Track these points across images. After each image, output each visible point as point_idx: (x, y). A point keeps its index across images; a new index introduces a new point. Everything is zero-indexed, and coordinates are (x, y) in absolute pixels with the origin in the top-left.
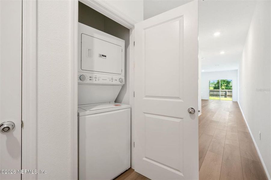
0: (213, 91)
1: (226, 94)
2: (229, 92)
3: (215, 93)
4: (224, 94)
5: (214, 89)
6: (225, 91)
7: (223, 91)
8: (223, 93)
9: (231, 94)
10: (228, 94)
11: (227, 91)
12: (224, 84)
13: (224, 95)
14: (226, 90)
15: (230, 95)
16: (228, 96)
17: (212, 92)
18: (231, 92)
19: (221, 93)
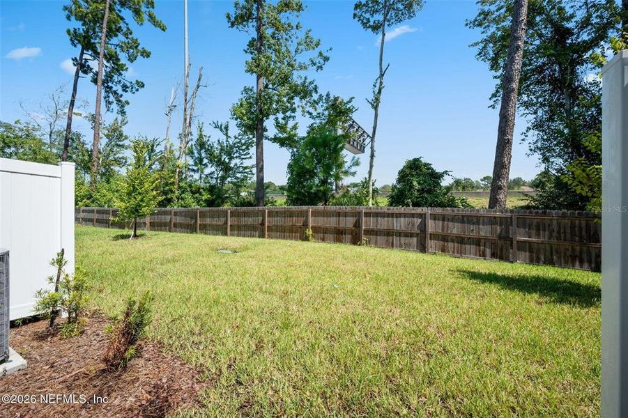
1: (423, 227)
4: (416, 230)
6: (420, 216)
7: (413, 216)
8: (413, 225)
9: (443, 228)
10: (431, 226)
11: (428, 216)
12: (419, 184)
13: (417, 234)
14: (424, 209)
15: (440, 231)
16: (433, 236)
18: (443, 220)
19: (402, 224)
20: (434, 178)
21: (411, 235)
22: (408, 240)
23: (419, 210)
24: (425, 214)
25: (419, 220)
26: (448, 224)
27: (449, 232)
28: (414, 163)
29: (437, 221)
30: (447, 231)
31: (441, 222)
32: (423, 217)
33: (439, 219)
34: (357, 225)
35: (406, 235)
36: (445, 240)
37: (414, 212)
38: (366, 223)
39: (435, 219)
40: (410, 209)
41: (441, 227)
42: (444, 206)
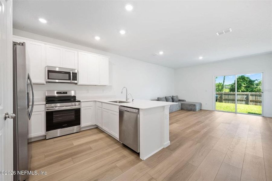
0: (229, 94)
1: (247, 99)
2: (252, 95)
3: (231, 97)
4: (244, 99)
5: (231, 91)
6: (246, 95)
7: (243, 95)
8: (243, 98)
9: (256, 98)
10: (251, 98)
11: (249, 95)
12: (244, 84)
13: (245, 101)
14: (248, 93)
15: (254, 99)
16: (251, 101)
17: (227, 96)
18: (256, 96)
19: (239, 97)
20: (251, 82)
21: (243, 101)
22: (242, 102)
23: (246, 93)
24: (248, 94)
25: (246, 96)
26: (257, 98)
27: (258, 100)
28: (242, 77)
29: (253, 97)
30: (257, 99)
31: (255, 97)
32: (247, 95)
33: (254, 96)
34: (221, 97)
35: (240, 101)
36: (256, 102)
37: (243, 94)
38: (224, 97)
39: (252, 96)
40: (241, 93)
41: (255, 98)
42: (256, 92)
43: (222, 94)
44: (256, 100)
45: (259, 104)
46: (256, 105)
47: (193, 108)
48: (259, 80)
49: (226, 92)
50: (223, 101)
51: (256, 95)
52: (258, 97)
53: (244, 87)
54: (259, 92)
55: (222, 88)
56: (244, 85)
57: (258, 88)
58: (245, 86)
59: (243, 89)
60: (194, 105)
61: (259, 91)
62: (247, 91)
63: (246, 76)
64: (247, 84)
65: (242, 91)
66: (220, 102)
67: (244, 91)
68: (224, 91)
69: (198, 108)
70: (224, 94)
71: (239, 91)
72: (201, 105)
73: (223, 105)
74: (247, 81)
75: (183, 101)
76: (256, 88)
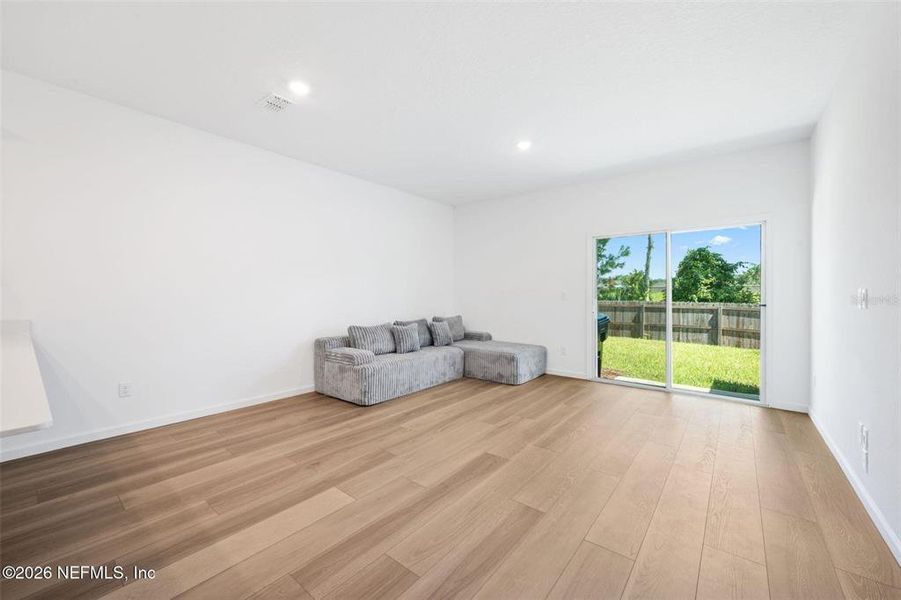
1: (715, 323)
2: (727, 313)
4: (706, 326)
6: (711, 311)
7: (702, 311)
8: (703, 321)
9: (738, 323)
10: (724, 322)
11: (720, 312)
12: (707, 277)
13: (708, 331)
14: (717, 305)
15: (735, 327)
16: (726, 332)
17: (655, 314)
18: (738, 315)
19: (690, 320)
20: (726, 270)
21: (701, 331)
22: (698, 336)
23: (710, 305)
24: (717, 310)
25: (710, 316)
26: (743, 321)
27: (745, 328)
28: (700, 254)
29: (730, 317)
30: (743, 326)
31: (735, 318)
32: (714, 312)
33: (733, 315)
34: (637, 320)
35: (695, 331)
36: (740, 336)
37: (702, 307)
38: (647, 318)
39: (728, 315)
40: (697, 305)
41: (735, 323)
42: (738, 302)
43: (639, 309)
44: (741, 326)
45: (746, 341)
46: (738, 345)
47: (506, 371)
48: (746, 265)
49: (654, 301)
50: (645, 333)
51: (738, 313)
52: (746, 319)
53: (706, 285)
54: (746, 302)
55: (643, 289)
56: (705, 281)
57: (745, 289)
58: (708, 281)
59: (704, 292)
60: (512, 360)
61: (747, 298)
62: (714, 300)
63: (711, 251)
64: (714, 275)
65: (700, 300)
66: (634, 337)
67: (705, 300)
68: (648, 299)
69: (526, 371)
70: (647, 309)
71: (692, 300)
72: (543, 355)
73: (637, 348)
74: (713, 267)
75: (478, 337)
76: (739, 289)
